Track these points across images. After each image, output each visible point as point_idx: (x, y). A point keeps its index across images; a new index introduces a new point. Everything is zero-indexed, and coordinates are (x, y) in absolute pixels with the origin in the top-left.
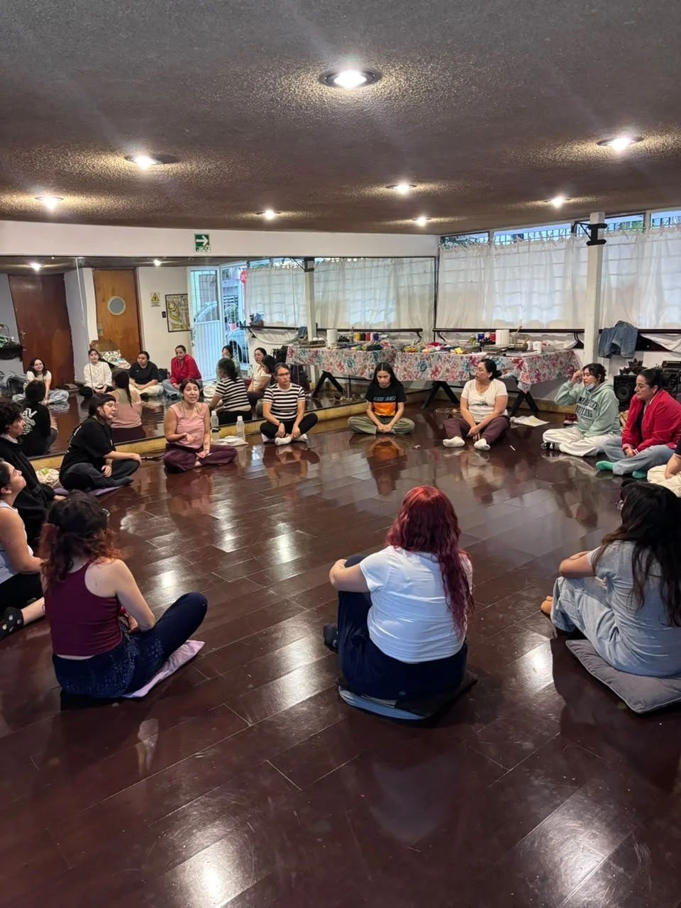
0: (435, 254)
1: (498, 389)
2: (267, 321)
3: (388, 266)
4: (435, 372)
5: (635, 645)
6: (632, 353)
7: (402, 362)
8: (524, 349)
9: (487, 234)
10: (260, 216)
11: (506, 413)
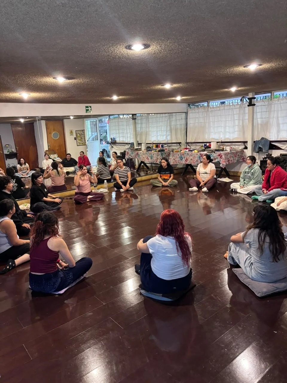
0: (186, 111)
1: (211, 167)
2: (118, 140)
3: (167, 116)
4: (186, 160)
5: (259, 270)
6: (268, 151)
7: (173, 156)
8: (223, 150)
9: (207, 102)
10: (111, 98)
11: (215, 177)
